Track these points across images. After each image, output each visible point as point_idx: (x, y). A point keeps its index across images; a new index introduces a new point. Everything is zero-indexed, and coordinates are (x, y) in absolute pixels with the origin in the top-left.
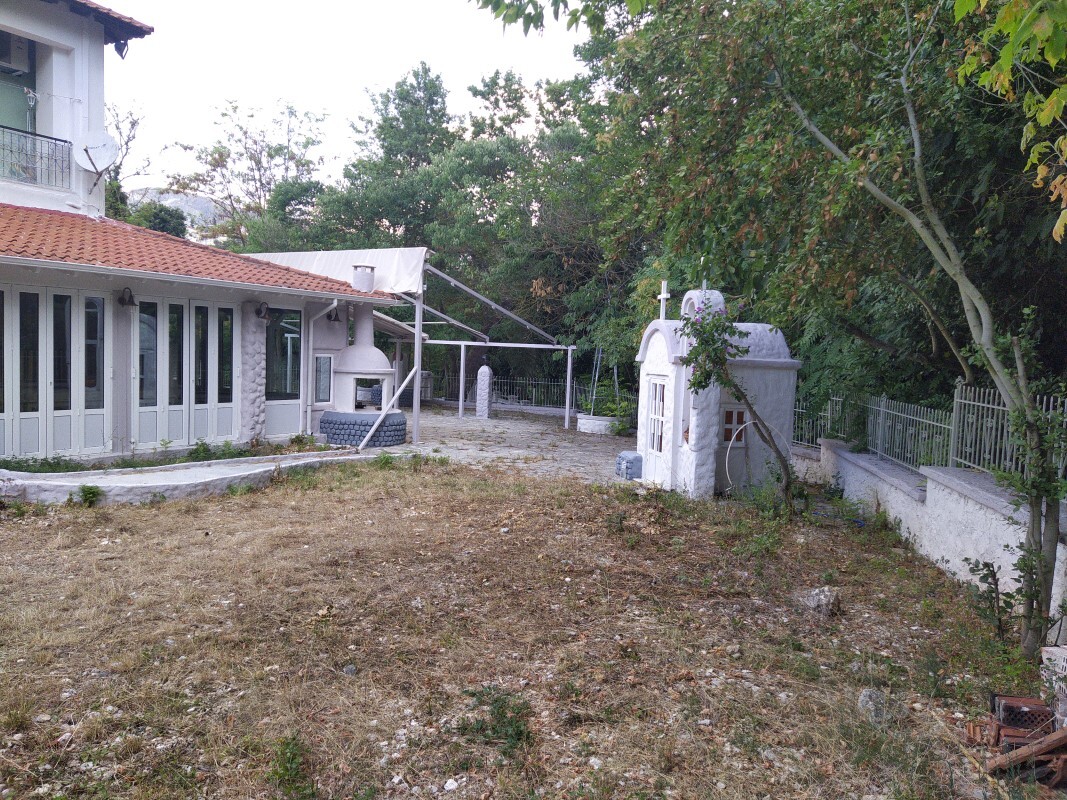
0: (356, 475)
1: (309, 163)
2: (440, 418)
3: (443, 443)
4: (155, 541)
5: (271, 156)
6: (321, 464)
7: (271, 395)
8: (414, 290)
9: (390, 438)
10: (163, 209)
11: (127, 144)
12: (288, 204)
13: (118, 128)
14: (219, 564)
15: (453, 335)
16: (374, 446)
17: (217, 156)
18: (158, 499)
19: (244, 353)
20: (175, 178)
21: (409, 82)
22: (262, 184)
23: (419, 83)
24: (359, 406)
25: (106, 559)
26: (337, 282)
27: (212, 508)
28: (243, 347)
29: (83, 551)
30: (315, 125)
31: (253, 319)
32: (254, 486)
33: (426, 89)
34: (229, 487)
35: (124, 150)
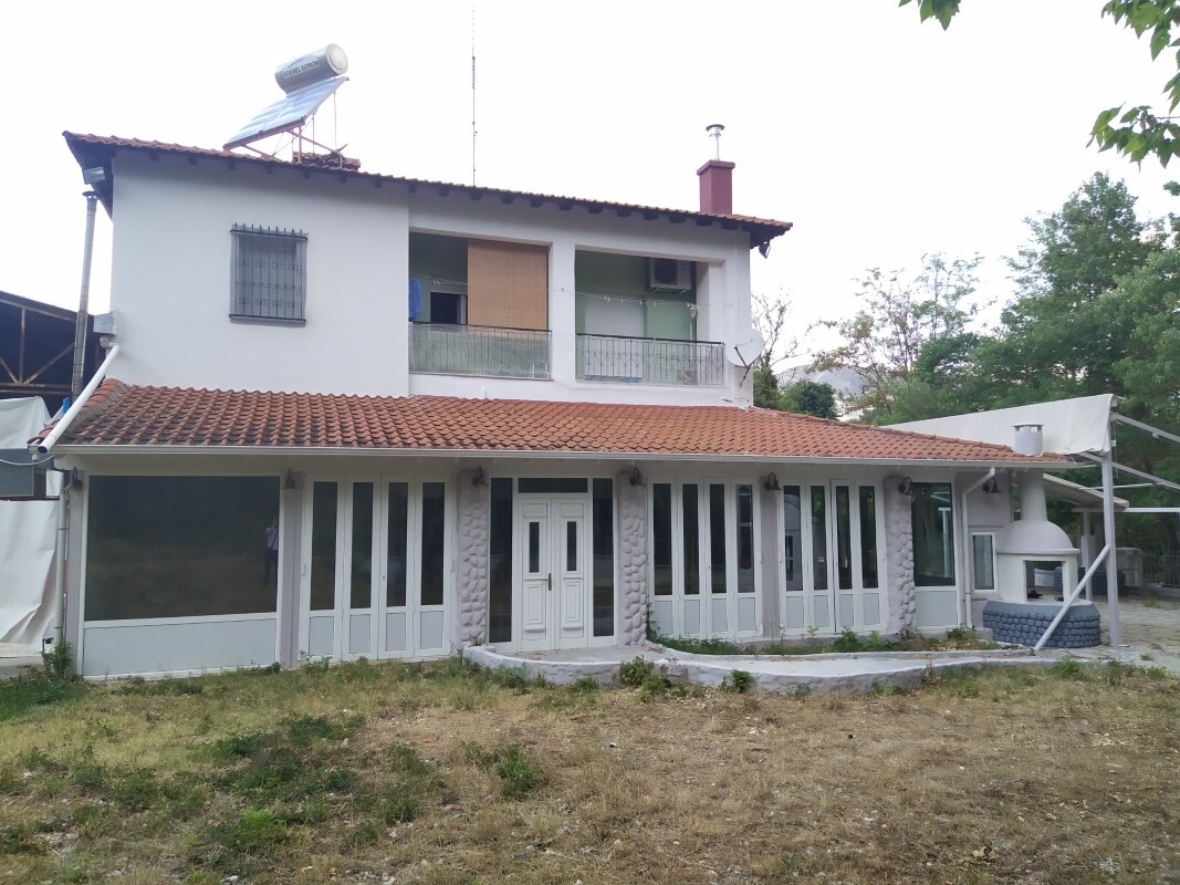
0: (1030, 683)
1: (960, 314)
2: (1153, 611)
3: (1158, 647)
4: (799, 737)
5: (917, 316)
6: (985, 666)
7: (920, 580)
8: (1097, 448)
9: (1078, 638)
10: (812, 386)
11: (776, 330)
12: (937, 364)
13: (768, 317)
14: (862, 773)
15: (1165, 500)
16: (1056, 646)
17: (859, 327)
18: (803, 691)
19: (888, 533)
20: (820, 356)
21: (1081, 198)
22: (908, 347)
23: (1094, 198)
24: (1033, 594)
25: (753, 750)
26: (994, 447)
27: (857, 706)
28: (887, 527)
29: (733, 738)
30: (965, 272)
31: (896, 495)
32: (903, 687)
33: (1103, 202)
34: (875, 685)
35: (774, 336)
